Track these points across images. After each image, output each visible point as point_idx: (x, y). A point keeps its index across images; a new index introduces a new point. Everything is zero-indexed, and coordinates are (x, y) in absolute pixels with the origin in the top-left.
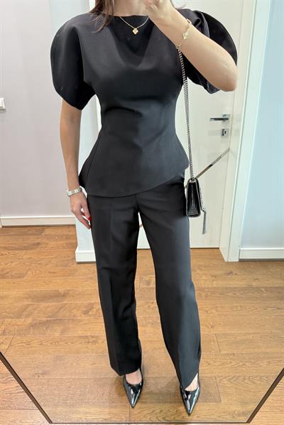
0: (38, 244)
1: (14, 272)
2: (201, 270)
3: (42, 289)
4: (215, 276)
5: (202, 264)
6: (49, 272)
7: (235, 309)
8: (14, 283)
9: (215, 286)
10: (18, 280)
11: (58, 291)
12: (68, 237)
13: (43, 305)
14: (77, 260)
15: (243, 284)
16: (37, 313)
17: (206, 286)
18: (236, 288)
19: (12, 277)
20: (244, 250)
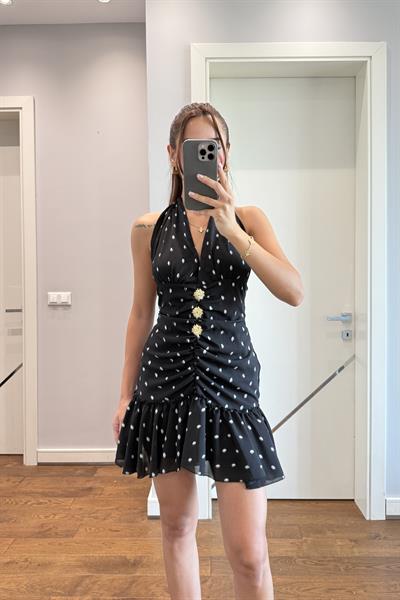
0: (90, 489)
1: (60, 529)
2: (333, 532)
4: (355, 541)
5: (331, 522)
6: (111, 530)
7: (392, 589)
8: (60, 544)
9: (357, 555)
10: (66, 540)
11: (125, 557)
12: (130, 481)
13: (105, 577)
14: (150, 514)
15: (398, 552)
16: (99, 589)
17: (345, 555)
18: (387, 558)
20: (392, 502)
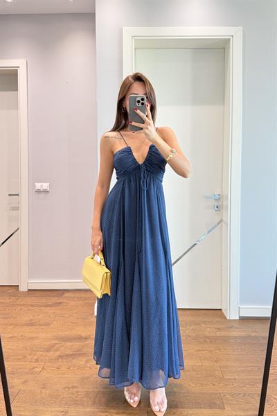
0: (60, 303)
1: (42, 322)
2: (206, 324)
3: (67, 333)
4: (219, 329)
5: (206, 320)
6: (72, 323)
7: (236, 350)
8: (42, 329)
9: (218, 335)
10: (45, 327)
11: (80, 335)
12: (85, 299)
13: (69, 344)
15: (243, 334)
16: (65, 349)
17: (211, 335)
18: (236, 337)
19: (40, 325)
20: (243, 308)
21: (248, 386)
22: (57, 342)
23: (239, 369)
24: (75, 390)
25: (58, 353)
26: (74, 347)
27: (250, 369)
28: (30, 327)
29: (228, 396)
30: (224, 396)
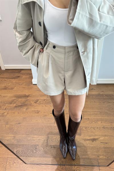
0: (19, 76)
3: (20, 94)
7: (92, 102)
11: (26, 94)
13: (20, 99)
15: (97, 93)
16: (18, 102)
18: (93, 95)
19: (9, 89)
21: (93, 123)
22: (15, 98)
23: (91, 113)
24: (20, 125)
25: (15, 105)
26: (22, 101)
27: (96, 113)
28: (5, 90)
29: (84, 128)
30: (82, 128)
